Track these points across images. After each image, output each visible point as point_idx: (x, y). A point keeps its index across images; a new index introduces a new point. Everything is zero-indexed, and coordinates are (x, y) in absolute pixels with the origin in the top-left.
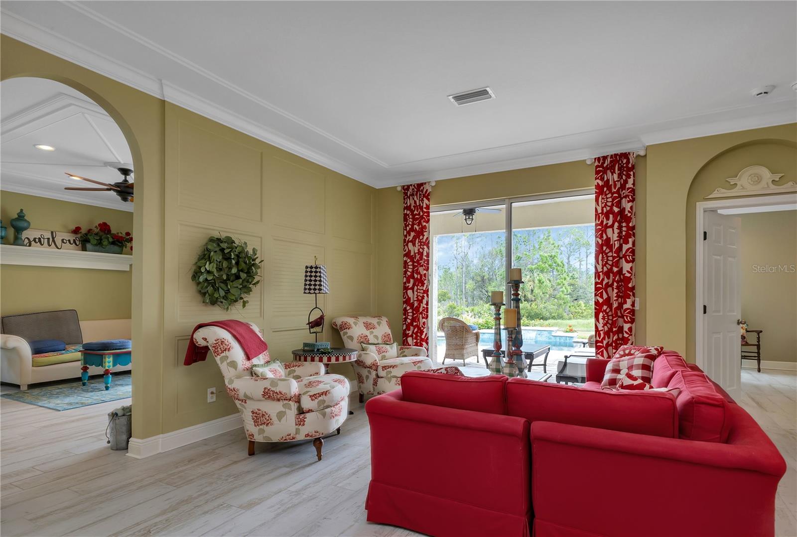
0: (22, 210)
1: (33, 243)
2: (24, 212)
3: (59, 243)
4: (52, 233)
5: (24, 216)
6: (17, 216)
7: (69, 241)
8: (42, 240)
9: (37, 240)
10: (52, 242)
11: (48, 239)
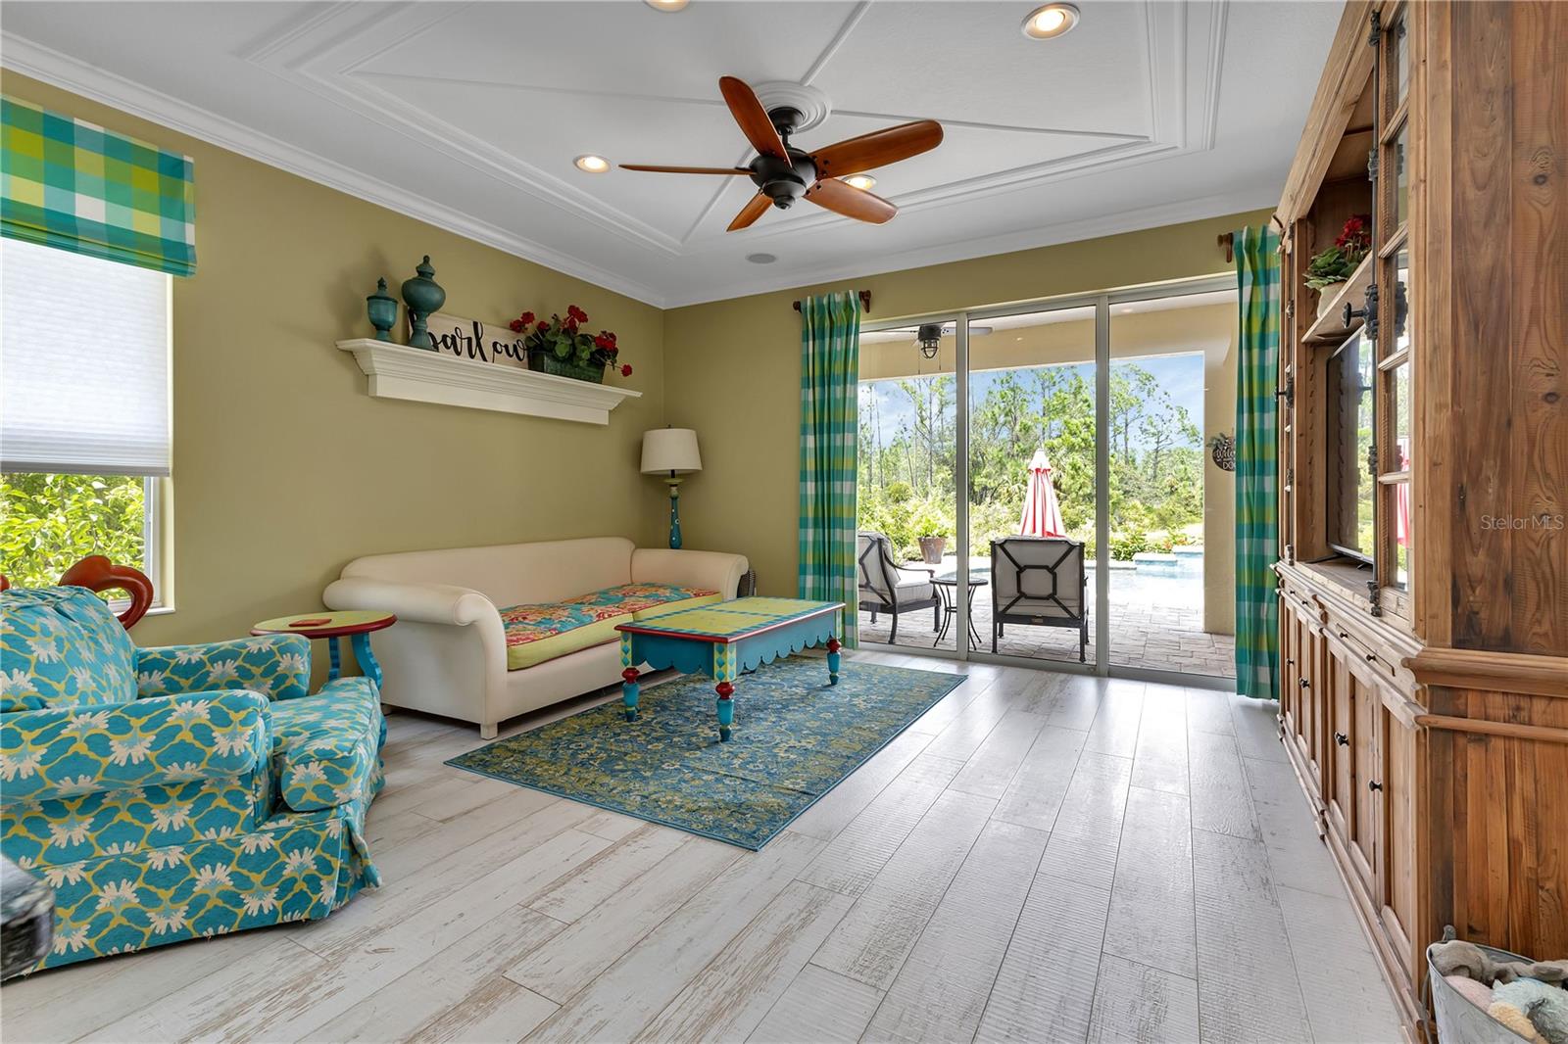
0: (426, 259)
1: (441, 346)
2: (431, 263)
3: (488, 350)
4: (475, 325)
5: (433, 274)
6: (416, 275)
7: (506, 347)
8: (458, 340)
9: (449, 341)
10: (475, 347)
11: (470, 339)
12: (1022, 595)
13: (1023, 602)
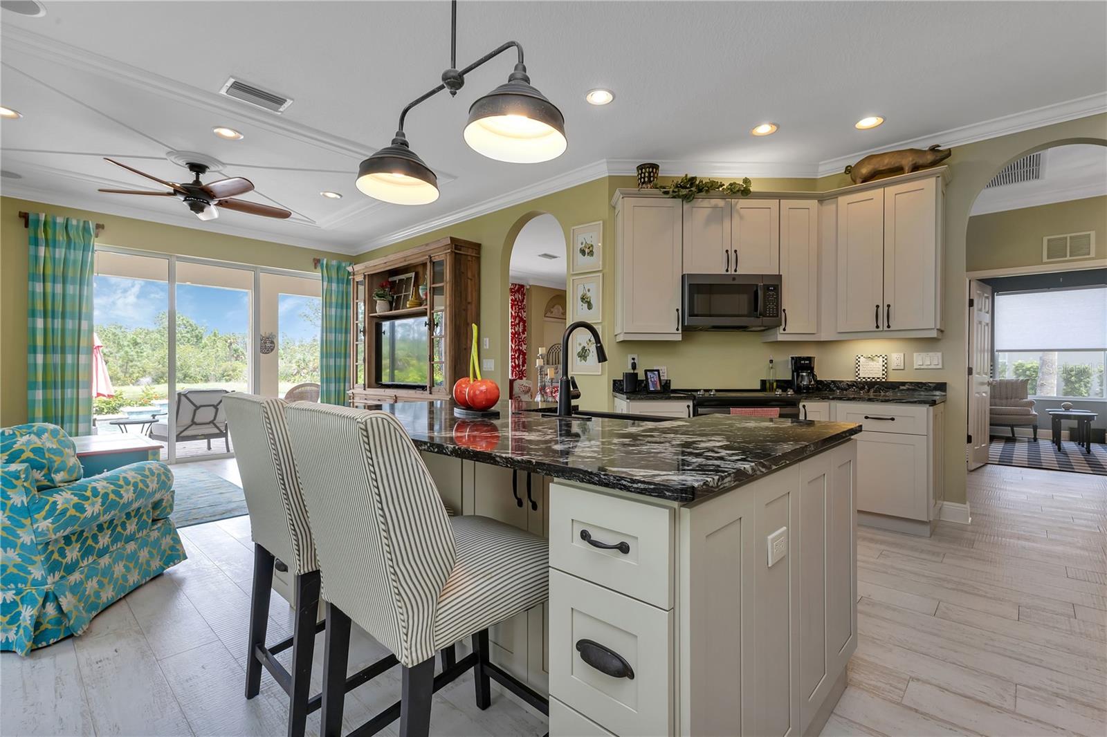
12: (193, 423)
13: (194, 427)
